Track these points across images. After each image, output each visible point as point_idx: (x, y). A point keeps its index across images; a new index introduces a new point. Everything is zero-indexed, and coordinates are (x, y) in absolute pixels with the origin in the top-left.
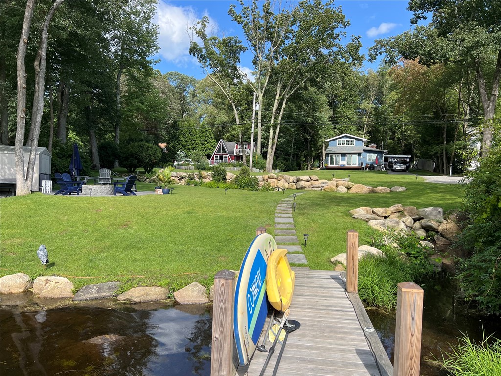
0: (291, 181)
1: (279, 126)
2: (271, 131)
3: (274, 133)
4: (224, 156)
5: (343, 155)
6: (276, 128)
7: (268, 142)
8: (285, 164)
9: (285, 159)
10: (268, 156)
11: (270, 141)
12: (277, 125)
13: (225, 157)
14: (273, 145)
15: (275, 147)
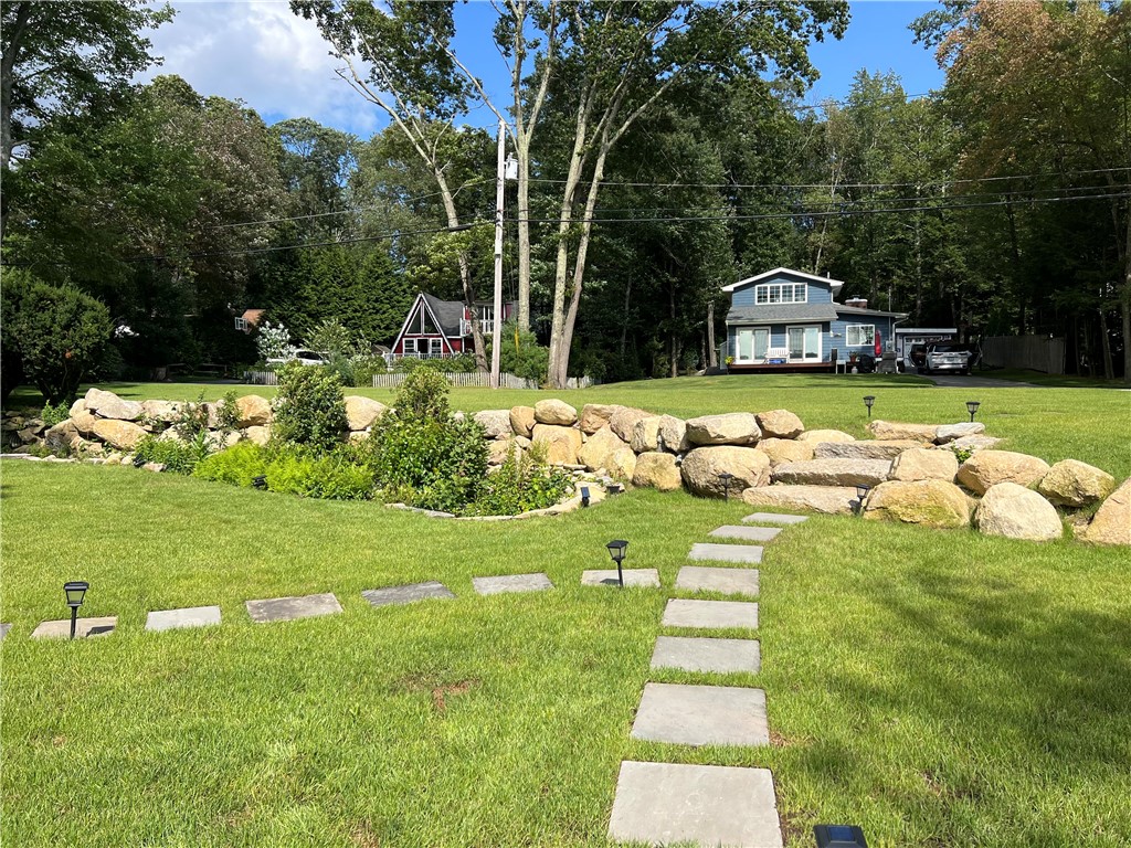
0: (652, 441)
1: (585, 241)
2: (562, 257)
3: (571, 262)
4: (431, 340)
5: (778, 328)
6: (578, 244)
7: (553, 291)
8: (607, 360)
9: (607, 346)
10: (554, 335)
11: (560, 287)
12: (579, 235)
13: (434, 344)
14: (567, 301)
15: (574, 306)
